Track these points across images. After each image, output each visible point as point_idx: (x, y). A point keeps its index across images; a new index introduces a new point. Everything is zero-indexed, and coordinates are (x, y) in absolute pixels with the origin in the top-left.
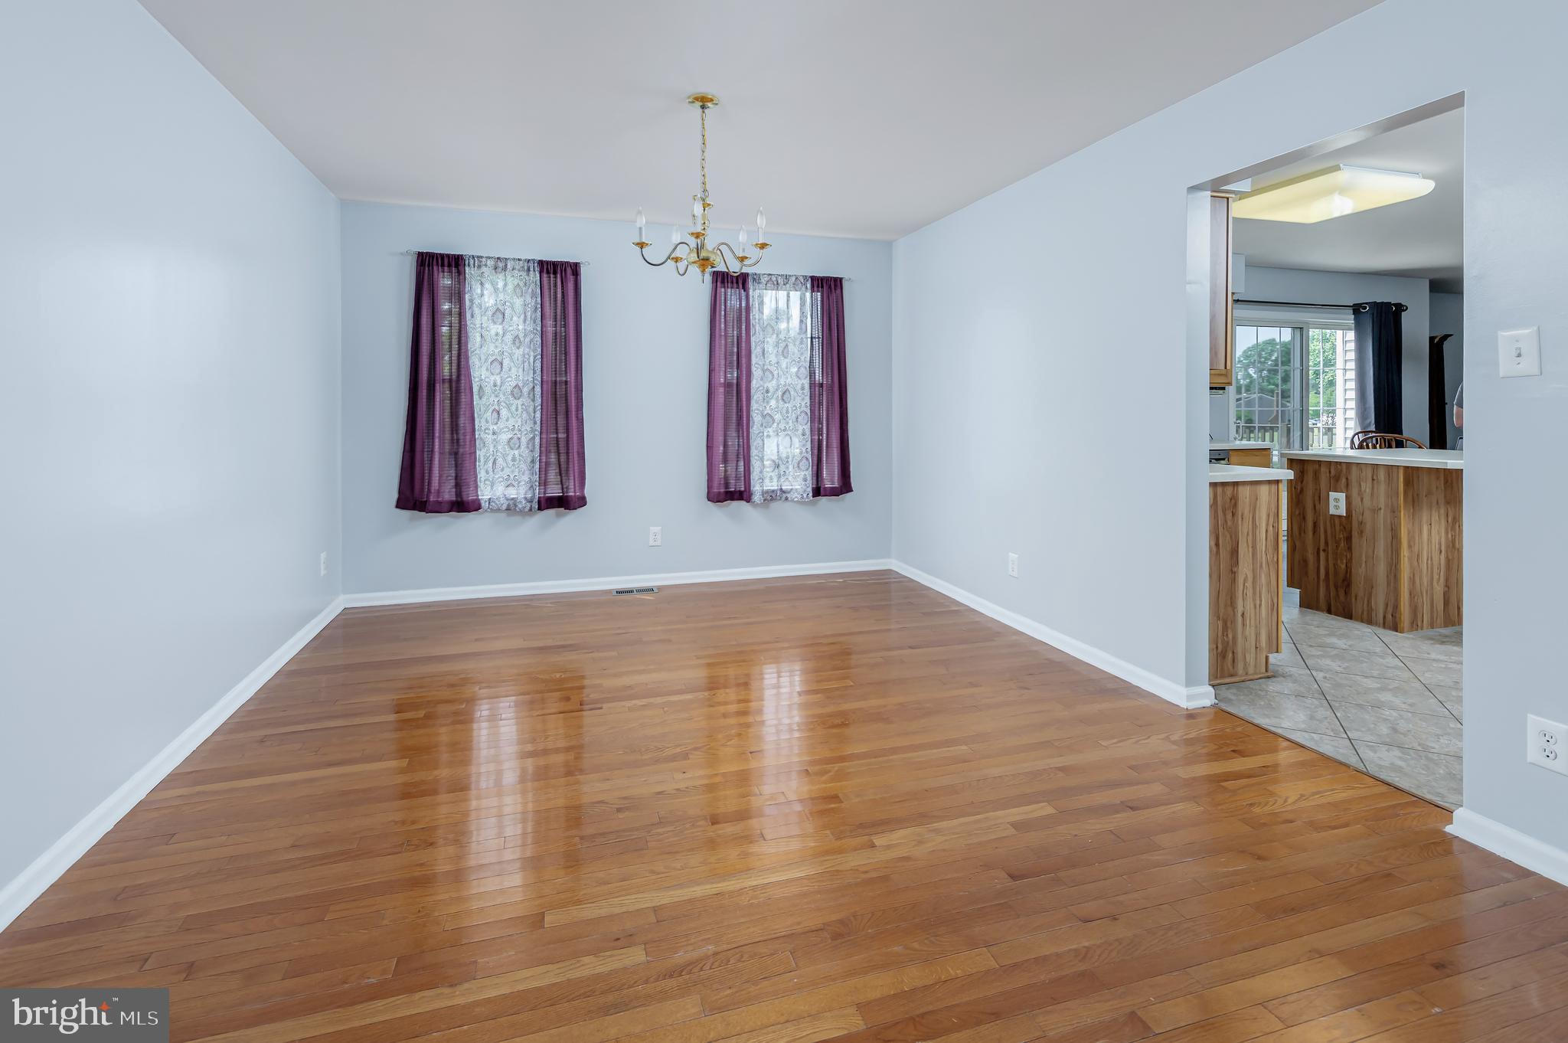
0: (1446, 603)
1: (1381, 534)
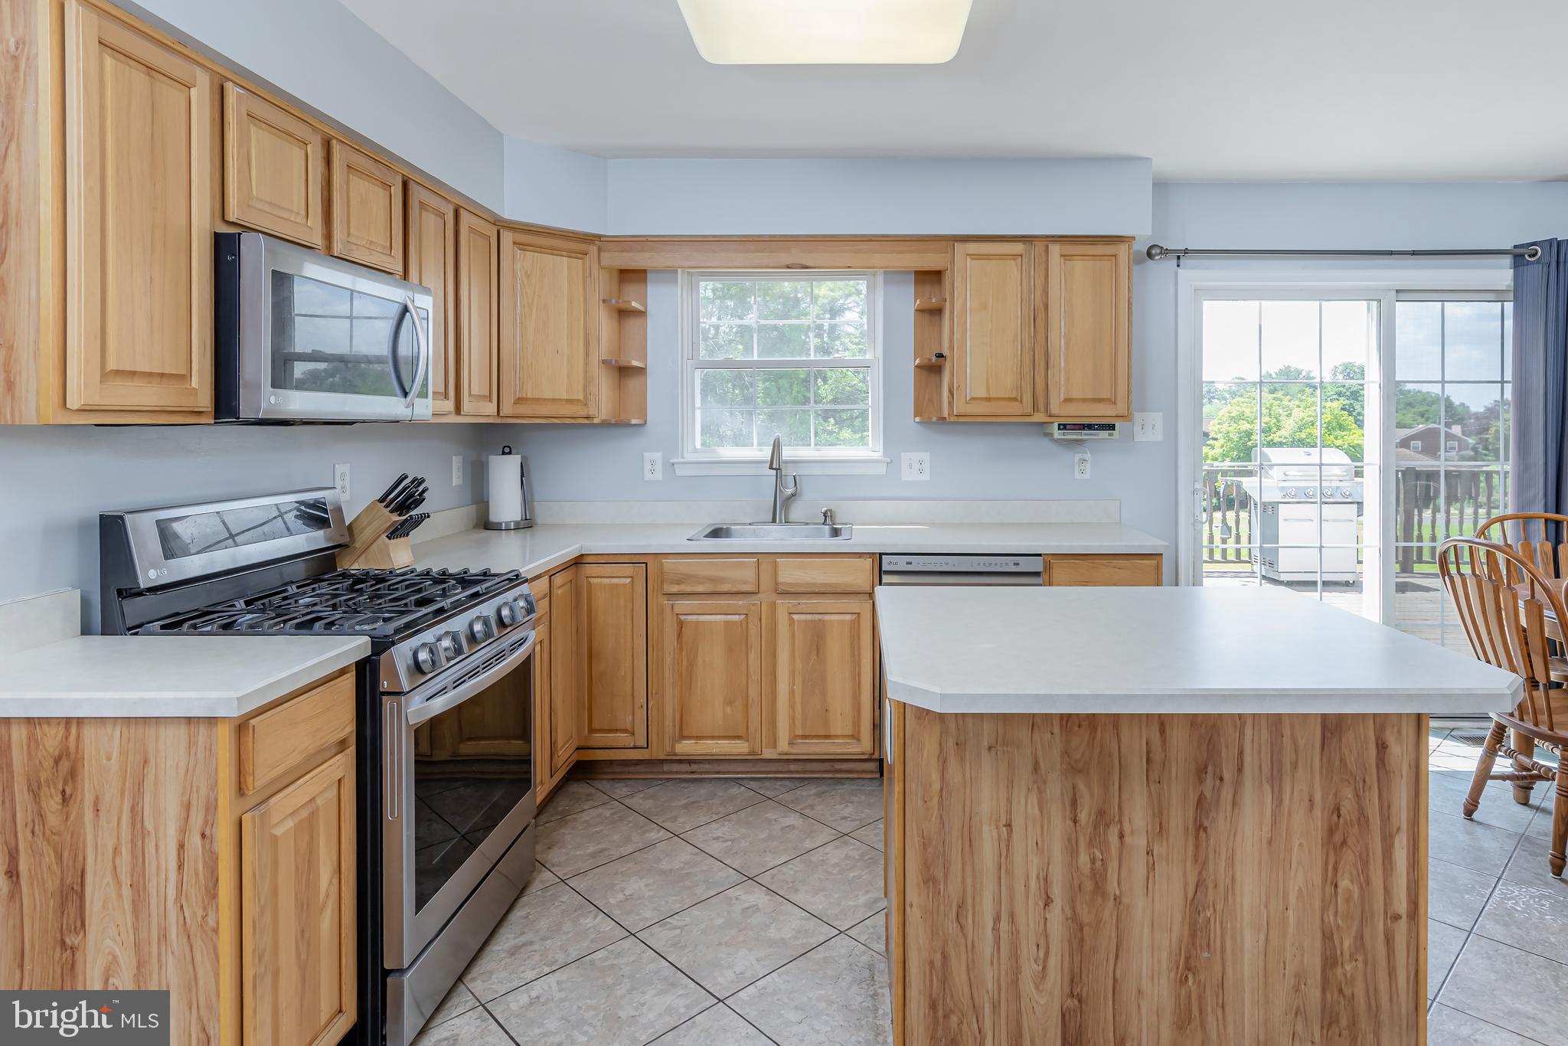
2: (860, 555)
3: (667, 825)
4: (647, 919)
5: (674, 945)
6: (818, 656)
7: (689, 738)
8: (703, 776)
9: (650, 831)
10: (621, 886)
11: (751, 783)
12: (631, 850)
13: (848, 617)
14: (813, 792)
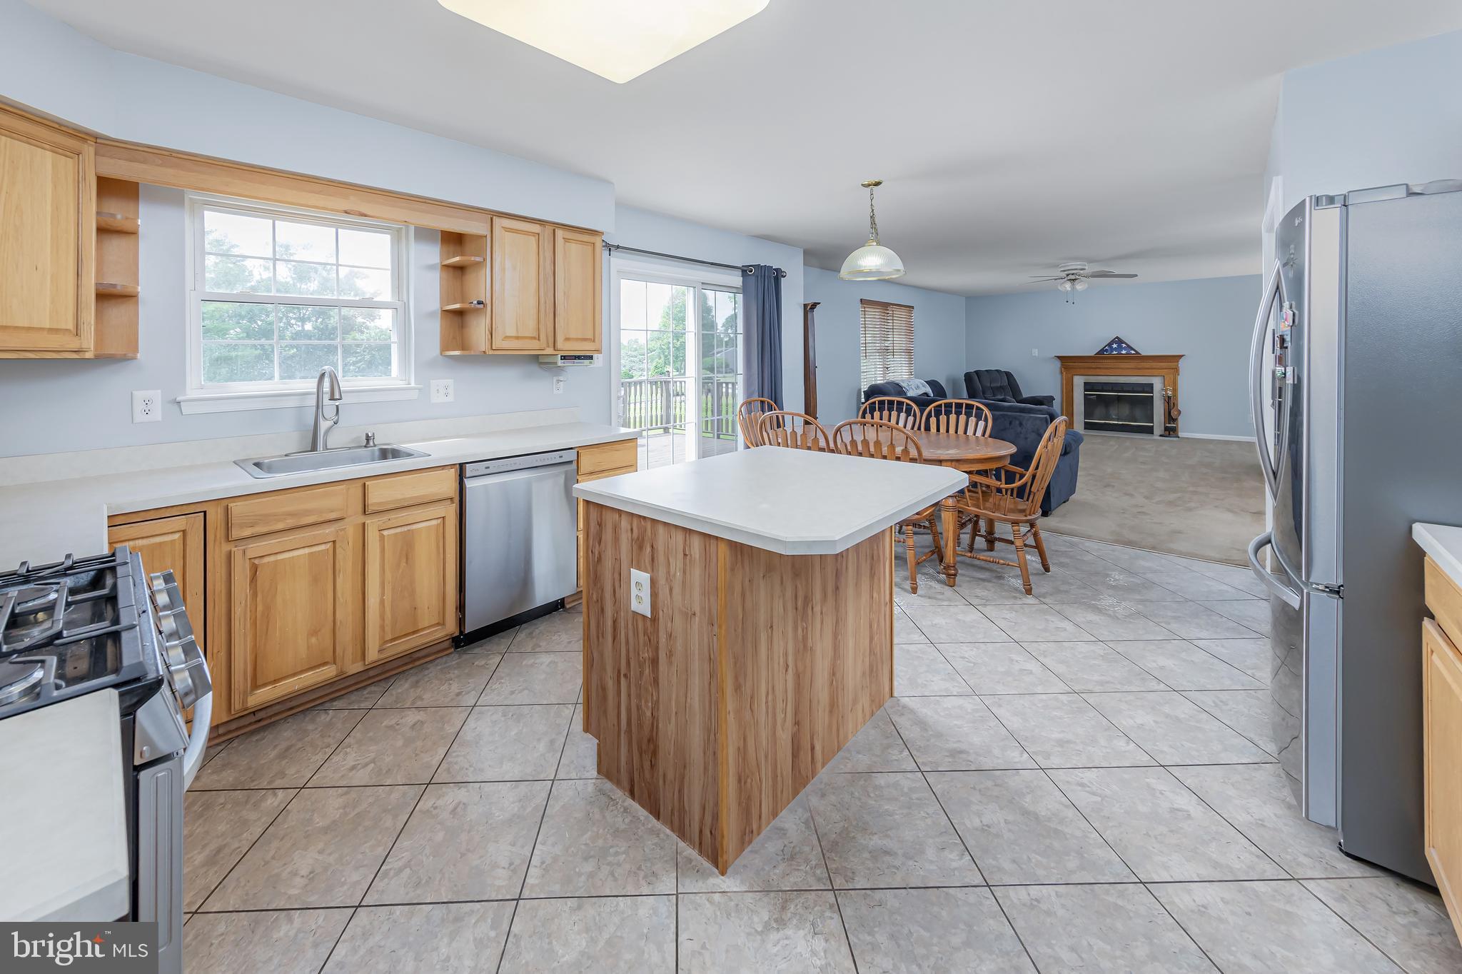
0: (795, 755)
1: (696, 666)
2: (443, 467)
3: (278, 783)
4: (358, 882)
5: (418, 885)
6: (407, 563)
7: (265, 685)
8: (273, 720)
9: (263, 798)
10: (288, 870)
11: (335, 703)
12: (260, 830)
13: (434, 522)
14: (407, 686)
